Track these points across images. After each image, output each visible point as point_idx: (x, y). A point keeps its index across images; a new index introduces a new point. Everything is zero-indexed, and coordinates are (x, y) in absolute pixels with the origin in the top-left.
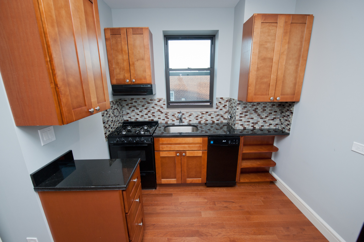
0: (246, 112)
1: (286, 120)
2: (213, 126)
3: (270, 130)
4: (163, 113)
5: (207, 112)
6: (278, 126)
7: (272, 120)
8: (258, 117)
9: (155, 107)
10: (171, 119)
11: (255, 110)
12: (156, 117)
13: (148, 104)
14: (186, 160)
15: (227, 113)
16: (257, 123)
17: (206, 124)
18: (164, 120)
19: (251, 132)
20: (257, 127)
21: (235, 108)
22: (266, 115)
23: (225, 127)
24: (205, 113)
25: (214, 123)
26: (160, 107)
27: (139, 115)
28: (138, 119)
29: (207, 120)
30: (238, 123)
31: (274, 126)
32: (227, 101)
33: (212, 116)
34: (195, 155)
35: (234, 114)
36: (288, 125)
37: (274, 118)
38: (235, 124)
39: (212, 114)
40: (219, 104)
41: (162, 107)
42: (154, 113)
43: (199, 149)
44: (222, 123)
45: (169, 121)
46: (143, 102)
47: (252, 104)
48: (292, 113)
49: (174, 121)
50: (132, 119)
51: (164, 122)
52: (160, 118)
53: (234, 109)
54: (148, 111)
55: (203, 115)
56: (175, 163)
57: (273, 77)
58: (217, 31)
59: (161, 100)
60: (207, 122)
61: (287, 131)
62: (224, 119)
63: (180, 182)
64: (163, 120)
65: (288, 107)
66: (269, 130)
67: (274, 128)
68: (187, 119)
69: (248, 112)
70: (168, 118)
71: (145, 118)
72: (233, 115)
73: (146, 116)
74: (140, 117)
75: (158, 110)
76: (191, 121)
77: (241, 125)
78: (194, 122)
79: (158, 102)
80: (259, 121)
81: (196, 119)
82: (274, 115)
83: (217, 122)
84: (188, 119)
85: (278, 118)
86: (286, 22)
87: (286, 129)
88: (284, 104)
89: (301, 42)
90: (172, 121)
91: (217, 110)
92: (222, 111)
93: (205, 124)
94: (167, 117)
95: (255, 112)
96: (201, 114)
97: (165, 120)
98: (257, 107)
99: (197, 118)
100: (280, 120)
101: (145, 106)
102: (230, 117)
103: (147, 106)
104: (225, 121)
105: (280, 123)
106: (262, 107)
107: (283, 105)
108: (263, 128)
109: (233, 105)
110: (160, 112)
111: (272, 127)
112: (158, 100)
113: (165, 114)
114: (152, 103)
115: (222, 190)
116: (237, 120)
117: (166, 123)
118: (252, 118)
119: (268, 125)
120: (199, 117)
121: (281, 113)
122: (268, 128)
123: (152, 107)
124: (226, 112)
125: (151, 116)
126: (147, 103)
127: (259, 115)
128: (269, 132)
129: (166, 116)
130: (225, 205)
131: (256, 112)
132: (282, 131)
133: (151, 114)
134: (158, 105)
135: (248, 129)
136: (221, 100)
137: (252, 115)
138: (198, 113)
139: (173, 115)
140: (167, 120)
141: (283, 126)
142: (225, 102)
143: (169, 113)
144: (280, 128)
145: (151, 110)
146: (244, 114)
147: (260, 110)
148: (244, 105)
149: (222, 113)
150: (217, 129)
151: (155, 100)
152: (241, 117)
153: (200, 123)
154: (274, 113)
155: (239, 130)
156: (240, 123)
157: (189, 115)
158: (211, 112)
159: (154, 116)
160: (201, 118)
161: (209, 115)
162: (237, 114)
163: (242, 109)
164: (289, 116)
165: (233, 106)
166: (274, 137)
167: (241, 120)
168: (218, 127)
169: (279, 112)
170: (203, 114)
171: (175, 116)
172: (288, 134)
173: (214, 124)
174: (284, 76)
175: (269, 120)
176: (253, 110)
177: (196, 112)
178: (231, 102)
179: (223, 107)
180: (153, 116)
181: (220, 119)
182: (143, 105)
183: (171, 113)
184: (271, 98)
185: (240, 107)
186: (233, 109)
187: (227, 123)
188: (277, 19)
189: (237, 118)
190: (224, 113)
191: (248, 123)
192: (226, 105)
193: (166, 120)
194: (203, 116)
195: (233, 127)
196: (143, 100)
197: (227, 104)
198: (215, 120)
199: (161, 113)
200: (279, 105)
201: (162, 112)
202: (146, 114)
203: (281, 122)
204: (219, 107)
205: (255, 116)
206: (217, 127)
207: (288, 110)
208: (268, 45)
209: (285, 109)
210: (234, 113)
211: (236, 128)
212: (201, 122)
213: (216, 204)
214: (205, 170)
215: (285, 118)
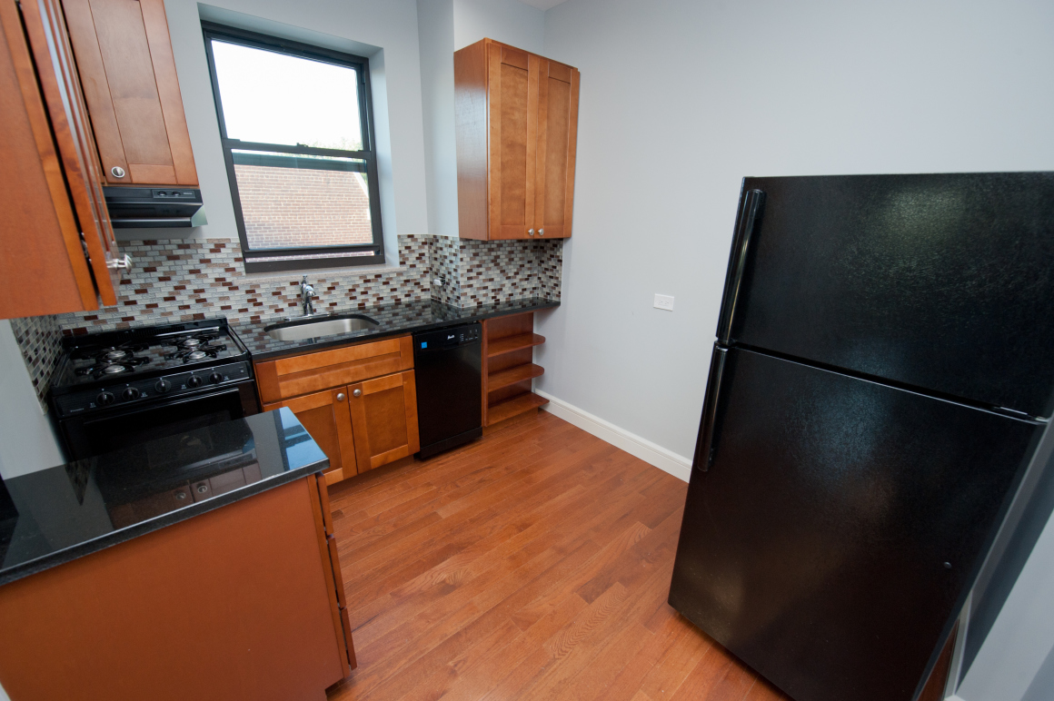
0: (479, 266)
1: (551, 277)
2: (397, 311)
3: (525, 303)
4: (236, 288)
5: (378, 276)
6: (536, 292)
7: (527, 279)
8: (501, 275)
9: (203, 272)
10: (271, 307)
11: (495, 261)
12: (212, 305)
13: (171, 263)
14: (363, 408)
15: (428, 275)
16: (501, 290)
17: (381, 309)
18: (246, 310)
19: (493, 311)
20: (502, 298)
21: (453, 258)
22: (515, 271)
23: (426, 309)
24: (373, 277)
25: (400, 304)
26: (222, 270)
27: (134, 303)
28: (132, 318)
29: (382, 298)
30: (465, 294)
31: (531, 293)
32: (424, 243)
33: (394, 284)
34: (387, 388)
35: (454, 274)
36: (556, 285)
37: (529, 276)
38: (459, 298)
39: (391, 279)
40: (407, 252)
41: (233, 269)
42: (202, 291)
43: (394, 371)
44: (418, 300)
45: (263, 312)
46: (149, 254)
47: (488, 246)
48: (561, 261)
49: (282, 310)
50: (104, 322)
51: (245, 318)
52: (229, 307)
53: (451, 262)
54: (176, 288)
55: (369, 285)
56: (333, 425)
57: (529, 185)
58: (378, 51)
59: (223, 246)
60: (382, 303)
61: (555, 299)
62: (423, 290)
63: (354, 473)
64: (241, 311)
65: (552, 249)
66: (522, 302)
67: (531, 296)
68: (322, 301)
69: (483, 265)
70: (261, 304)
71: (163, 314)
72: (448, 276)
73: (168, 306)
74: (143, 312)
75: (217, 280)
76: (335, 304)
77: (473, 297)
78: (347, 305)
79: (212, 251)
80: (504, 285)
81: (351, 298)
82: (529, 269)
83: (407, 299)
84: (327, 300)
85: (535, 275)
86: (541, 73)
87: (554, 295)
88: (542, 244)
89: (566, 119)
90: (273, 311)
91: (404, 268)
92: (415, 269)
93: (376, 310)
94: (256, 300)
95: (495, 265)
96: (362, 282)
97: (250, 310)
98: (499, 253)
99: (354, 294)
100: (539, 278)
101: (159, 269)
102: (442, 281)
103: (167, 269)
104: (426, 296)
105: (540, 285)
106: (506, 253)
107: (542, 248)
108: (512, 298)
109: (446, 252)
110: (224, 285)
111: (528, 295)
112: (213, 247)
113: (248, 292)
114: (190, 257)
115: (457, 455)
116: (463, 287)
117: (255, 320)
118: (491, 280)
119: (521, 291)
120: (359, 290)
121: (539, 265)
122: (520, 297)
123: (192, 272)
124: (425, 272)
125: (192, 302)
126: (164, 258)
127: (503, 271)
128: (524, 306)
129: (250, 296)
130: (477, 479)
131: (497, 265)
132: (546, 300)
133: (190, 297)
134: (213, 262)
135: (486, 306)
136: (409, 242)
137: (490, 272)
138: (353, 279)
139: (274, 294)
140: (257, 309)
141: (546, 290)
142: (420, 247)
143: (262, 286)
144: (541, 296)
145: (189, 282)
146: (476, 270)
147: (503, 262)
148: (473, 251)
149: (414, 275)
150: (409, 319)
151: (201, 246)
152: (470, 278)
153: (364, 308)
154: (528, 265)
155: (469, 309)
156: (470, 292)
157: (329, 289)
158: (388, 274)
159: (204, 300)
160: (363, 293)
161: (385, 283)
162: (460, 271)
163: (471, 259)
164: (555, 267)
165: (447, 254)
166: (532, 314)
167: (471, 286)
168: (411, 312)
169: (536, 263)
170: (367, 281)
171: (283, 293)
172: (558, 304)
173: (400, 306)
174: (546, 186)
175: (521, 280)
176: (492, 261)
177: (347, 276)
178: (439, 245)
179: (417, 258)
180: (198, 301)
181: (412, 291)
182: (146, 265)
183: (267, 286)
184: (530, 231)
185: (466, 255)
186: (447, 261)
187: (432, 300)
188: (526, 63)
189: (463, 281)
190: (422, 276)
191: (484, 292)
192: (423, 254)
193: (253, 310)
194: (370, 288)
195: (454, 304)
196: (148, 248)
197: (425, 250)
198: (400, 295)
199: (230, 289)
200: (535, 247)
201: (235, 284)
202: (166, 299)
203: (542, 282)
204: (407, 259)
205: (495, 273)
206: (409, 313)
207: (552, 256)
208: (517, 116)
209: (545, 255)
210: (452, 271)
211: (463, 305)
212: (364, 304)
213: (459, 484)
214: (415, 419)
215: (549, 273)
